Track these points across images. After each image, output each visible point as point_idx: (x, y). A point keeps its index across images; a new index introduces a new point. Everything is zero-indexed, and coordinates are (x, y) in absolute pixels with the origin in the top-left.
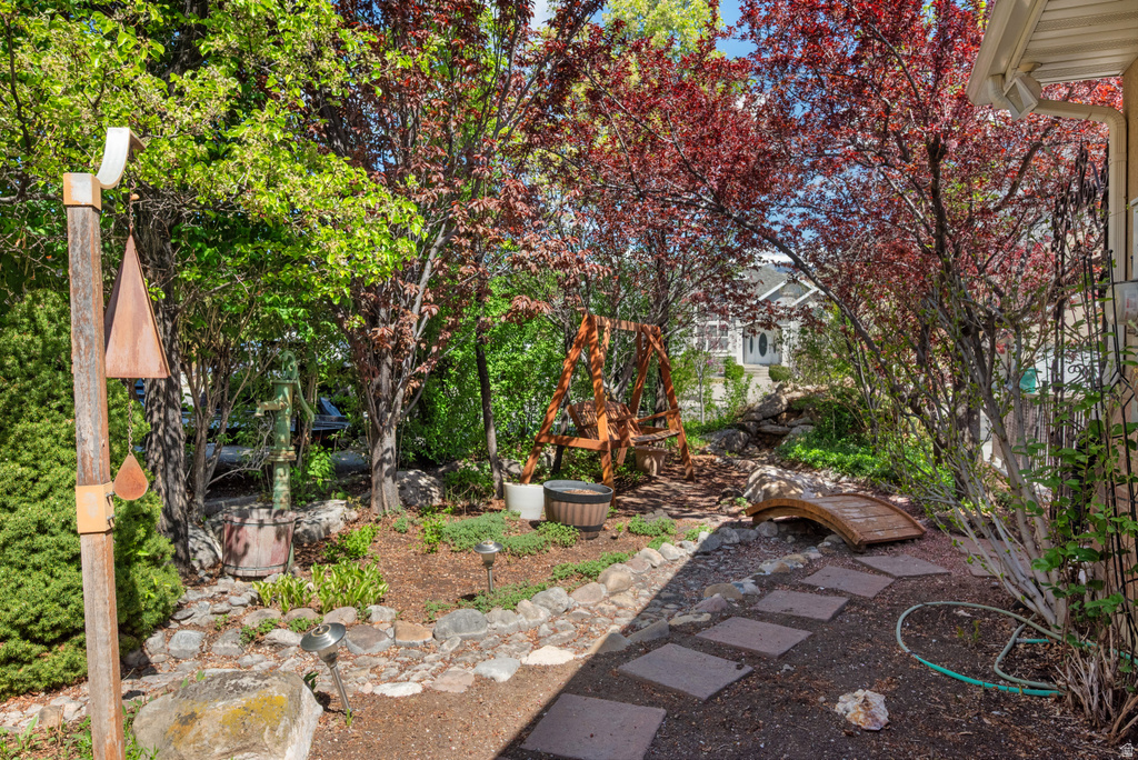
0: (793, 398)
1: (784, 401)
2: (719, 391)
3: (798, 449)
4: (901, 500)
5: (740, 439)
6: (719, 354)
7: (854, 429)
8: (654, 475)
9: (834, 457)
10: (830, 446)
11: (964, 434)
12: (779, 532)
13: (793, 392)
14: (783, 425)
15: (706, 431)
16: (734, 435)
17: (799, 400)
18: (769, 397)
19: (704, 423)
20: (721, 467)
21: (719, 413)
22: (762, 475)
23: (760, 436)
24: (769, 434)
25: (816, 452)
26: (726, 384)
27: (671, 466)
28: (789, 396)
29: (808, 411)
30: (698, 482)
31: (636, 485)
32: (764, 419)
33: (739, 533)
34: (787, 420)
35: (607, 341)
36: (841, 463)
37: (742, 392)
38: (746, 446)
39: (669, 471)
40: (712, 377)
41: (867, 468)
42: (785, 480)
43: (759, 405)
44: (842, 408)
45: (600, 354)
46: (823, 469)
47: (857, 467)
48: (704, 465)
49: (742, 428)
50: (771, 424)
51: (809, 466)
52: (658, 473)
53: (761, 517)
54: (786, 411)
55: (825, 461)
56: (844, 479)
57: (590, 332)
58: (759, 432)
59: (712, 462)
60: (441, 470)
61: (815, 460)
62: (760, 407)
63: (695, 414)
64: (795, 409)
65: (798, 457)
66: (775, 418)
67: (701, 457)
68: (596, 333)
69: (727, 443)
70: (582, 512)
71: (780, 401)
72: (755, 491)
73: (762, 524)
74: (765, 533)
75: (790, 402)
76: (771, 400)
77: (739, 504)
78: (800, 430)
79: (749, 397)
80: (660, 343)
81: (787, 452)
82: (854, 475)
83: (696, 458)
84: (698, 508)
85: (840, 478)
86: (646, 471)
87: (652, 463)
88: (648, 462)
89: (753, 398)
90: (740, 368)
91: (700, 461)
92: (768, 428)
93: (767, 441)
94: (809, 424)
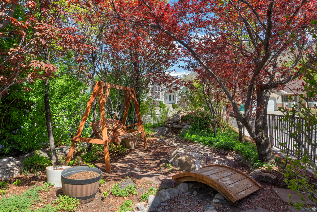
0: (183, 115)
1: (180, 117)
2: (158, 112)
3: (187, 135)
4: (231, 158)
5: (166, 130)
6: (158, 100)
7: (205, 127)
8: (133, 148)
9: (201, 138)
10: (198, 134)
11: (262, 133)
12: (189, 188)
13: (183, 113)
14: (180, 125)
15: (154, 127)
16: (164, 129)
17: (185, 116)
18: (175, 115)
19: (153, 124)
20: (159, 143)
21: (158, 121)
22: (177, 152)
23: (172, 129)
24: (176, 128)
25: (194, 136)
26: (160, 110)
27: (140, 143)
28: (182, 114)
29: (189, 120)
30: (150, 151)
31: (124, 155)
32: (174, 123)
33: (169, 192)
34: (181, 123)
35: (108, 94)
36: (204, 141)
37: (166, 113)
38: (167, 133)
39: (139, 146)
40: (156, 108)
41: (214, 143)
42: (188, 155)
43: (172, 118)
44: (202, 119)
45: (104, 99)
46: (197, 143)
47: (210, 142)
48: (153, 142)
49: (166, 126)
50: (176, 124)
51: (192, 142)
52: (135, 148)
53: (180, 180)
54: (181, 120)
55: (197, 140)
56: (205, 147)
57: (100, 89)
58: (172, 127)
59: (156, 140)
60: (26, 155)
61: (194, 139)
62: (172, 119)
63: (150, 121)
64: (184, 119)
65: (187, 138)
66: (177, 122)
67: (152, 138)
68: (102, 90)
69: (161, 132)
70: (82, 190)
71: (179, 116)
72: (174, 160)
73: (181, 185)
74: (182, 190)
75: (183, 117)
76: (176, 116)
77: (168, 167)
78: (187, 127)
79: (168, 115)
80: (134, 95)
81: (183, 136)
82: (209, 146)
83: (150, 139)
84: (150, 169)
85: (204, 147)
86: (129, 147)
87: (132, 143)
88: (130, 143)
89: (170, 115)
90: (164, 105)
91: (151, 140)
92: (175, 126)
93: (175, 131)
94: (189, 125)
